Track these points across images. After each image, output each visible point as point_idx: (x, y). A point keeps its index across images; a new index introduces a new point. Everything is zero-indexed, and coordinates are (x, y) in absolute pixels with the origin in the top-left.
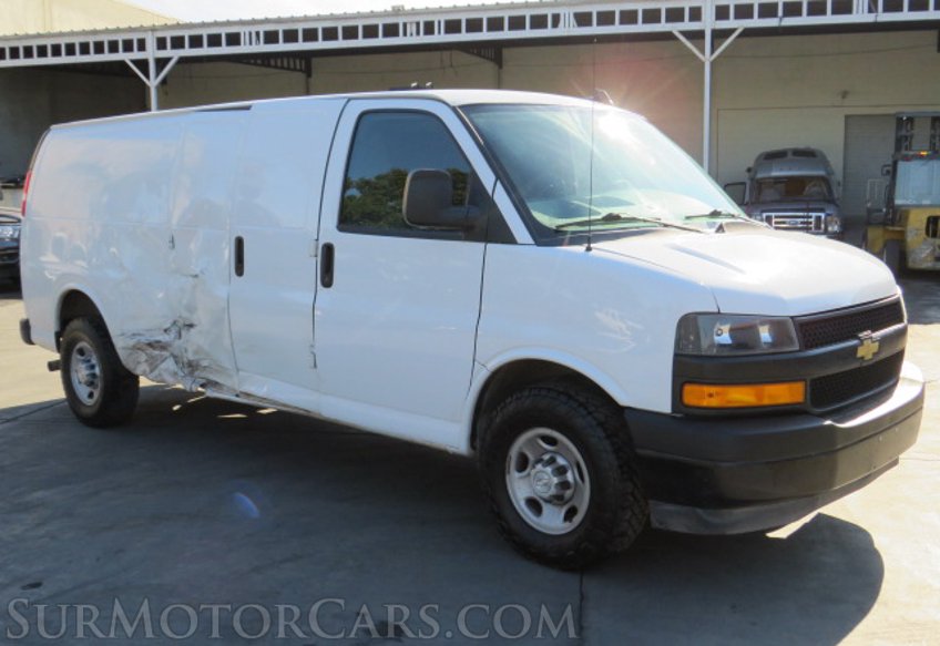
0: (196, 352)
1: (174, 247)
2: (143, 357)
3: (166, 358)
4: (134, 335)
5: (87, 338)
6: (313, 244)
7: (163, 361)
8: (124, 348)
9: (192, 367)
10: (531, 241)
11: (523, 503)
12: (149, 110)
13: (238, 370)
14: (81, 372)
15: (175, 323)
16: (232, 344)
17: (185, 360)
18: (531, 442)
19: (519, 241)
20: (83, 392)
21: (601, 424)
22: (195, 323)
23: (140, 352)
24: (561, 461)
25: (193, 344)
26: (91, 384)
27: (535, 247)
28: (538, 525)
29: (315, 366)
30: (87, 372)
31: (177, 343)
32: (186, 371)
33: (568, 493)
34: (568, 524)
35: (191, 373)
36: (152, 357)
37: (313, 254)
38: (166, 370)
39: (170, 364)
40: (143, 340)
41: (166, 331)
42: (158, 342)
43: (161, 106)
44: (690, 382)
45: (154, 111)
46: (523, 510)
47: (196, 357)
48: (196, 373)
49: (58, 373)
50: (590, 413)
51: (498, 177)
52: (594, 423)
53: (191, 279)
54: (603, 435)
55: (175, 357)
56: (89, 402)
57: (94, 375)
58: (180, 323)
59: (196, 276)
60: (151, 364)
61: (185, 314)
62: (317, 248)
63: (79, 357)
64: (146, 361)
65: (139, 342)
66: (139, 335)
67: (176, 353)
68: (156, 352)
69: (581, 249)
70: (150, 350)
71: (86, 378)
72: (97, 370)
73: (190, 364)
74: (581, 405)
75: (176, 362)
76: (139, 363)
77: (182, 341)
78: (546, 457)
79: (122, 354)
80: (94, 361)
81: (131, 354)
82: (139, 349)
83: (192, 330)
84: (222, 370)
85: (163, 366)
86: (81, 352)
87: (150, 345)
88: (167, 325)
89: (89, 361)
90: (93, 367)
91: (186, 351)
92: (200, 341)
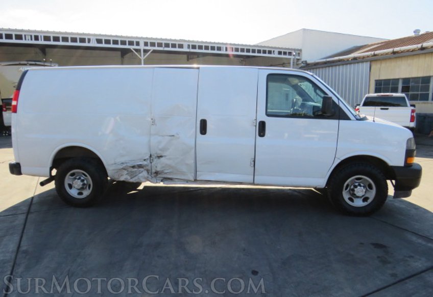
0: (162, 167)
2: (125, 173)
3: (142, 172)
4: (123, 163)
7: (140, 173)
10: (355, 119)
11: (348, 200)
14: (77, 184)
17: (154, 171)
19: (352, 119)
22: (164, 155)
23: (124, 170)
24: (362, 184)
25: (162, 163)
28: (354, 205)
31: (150, 164)
32: (153, 176)
34: (365, 203)
35: (156, 176)
36: (133, 172)
37: (254, 125)
38: (142, 177)
39: (144, 174)
40: (129, 165)
41: (145, 160)
42: (139, 165)
44: (409, 157)
46: (348, 202)
47: (161, 169)
51: (338, 99)
53: (169, 137)
56: (79, 197)
58: (155, 156)
59: (173, 136)
60: (131, 176)
61: (159, 152)
62: (256, 123)
63: (71, 177)
64: (127, 174)
65: (125, 166)
66: (126, 163)
67: (148, 169)
68: (136, 170)
70: (132, 169)
73: (156, 173)
75: (148, 173)
76: (122, 175)
77: (153, 162)
78: (357, 184)
81: (117, 172)
82: (124, 169)
83: (162, 159)
85: (141, 175)
86: (72, 175)
87: (133, 167)
88: (146, 158)
89: (79, 178)
90: (83, 180)
92: (168, 162)
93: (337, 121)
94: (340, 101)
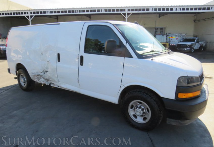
0: (48, 77)
1: (42, 55)
2: (36, 78)
4: (34, 73)
5: (23, 73)
6: (78, 56)
7: (41, 79)
8: (32, 76)
9: (47, 80)
10: (137, 57)
11: (132, 116)
12: (30, 25)
13: (59, 82)
14: (22, 80)
15: (43, 71)
16: (57, 76)
17: (46, 79)
18: (135, 103)
19: (133, 57)
20: (23, 84)
21: (155, 101)
22: (48, 71)
24: (142, 107)
25: (48, 75)
26: (24, 82)
27: (138, 59)
28: (136, 121)
29: (79, 83)
30: (24, 80)
31: (44, 75)
32: (46, 81)
33: (144, 114)
34: (144, 121)
35: (47, 81)
36: (38, 78)
37: (78, 58)
39: (42, 79)
40: (36, 74)
41: (41, 72)
42: (40, 75)
43: (32, 24)
44: (180, 92)
45: (31, 25)
46: (132, 117)
47: (48, 78)
48: (48, 81)
49: (17, 80)
50: (152, 98)
51: (127, 42)
52: (153, 100)
53: (47, 62)
54: (156, 103)
55: (43, 78)
56: (24, 86)
57: (25, 81)
58: (45, 71)
59: (48, 61)
60: (38, 79)
61: (46, 69)
62: (79, 57)
63: (21, 77)
64: (37, 78)
65: (35, 75)
67: (44, 77)
68: (39, 77)
69: (150, 59)
70: (38, 76)
71: (23, 81)
72: (26, 80)
73: (47, 79)
74: (150, 96)
75: (44, 79)
77: (45, 74)
78: (139, 106)
79: (31, 77)
80: (25, 78)
81: (33, 77)
82: (35, 76)
83: (47, 73)
84: (55, 81)
85: (41, 80)
86: (22, 76)
87: (38, 75)
88: (42, 71)
89: (24, 78)
90: (25, 79)
91: (46, 77)
92: (49, 75)
93: (123, 58)
94: (127, 43)
